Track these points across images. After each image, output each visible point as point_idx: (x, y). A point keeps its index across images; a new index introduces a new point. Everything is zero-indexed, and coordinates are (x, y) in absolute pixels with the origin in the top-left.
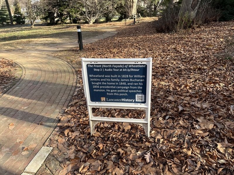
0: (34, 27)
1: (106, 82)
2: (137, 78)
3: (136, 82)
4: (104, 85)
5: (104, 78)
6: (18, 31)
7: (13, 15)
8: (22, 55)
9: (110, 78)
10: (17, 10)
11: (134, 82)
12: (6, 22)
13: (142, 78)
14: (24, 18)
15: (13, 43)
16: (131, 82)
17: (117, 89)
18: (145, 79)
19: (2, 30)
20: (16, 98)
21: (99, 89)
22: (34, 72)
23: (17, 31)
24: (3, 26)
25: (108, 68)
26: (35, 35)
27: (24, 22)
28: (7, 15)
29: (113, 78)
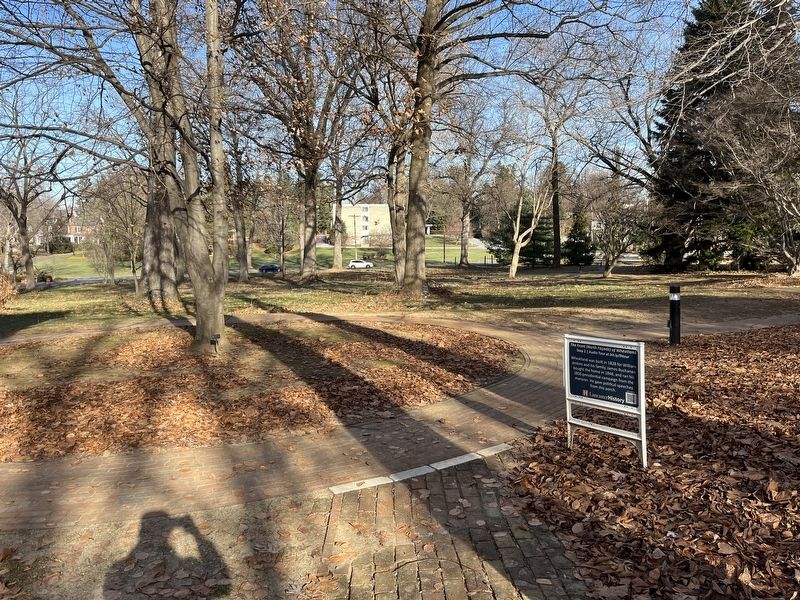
0: (610, 275)
1: (590, 368)
2: (627, 368)
3: (626, 374)
4: (587, 373)
5: (588, 362)
6: (564, 283)
7: (564, 239)
8: (538, 338)
9: (595, 364)
10: (578, 228)
11: (623, 373)
12: (542, 258)
13: (633, 369)
14: (594, 249)
15: (534, 313)
16: (620, 373)
17: (603, 381)
18: (636, 370)
19: (527, 279)
20: (497, 396)
21: (581, 377)
22: (542, 369)
23: (561, 284)
24: (533, 267)
25: (592, 350)
26: (600, 298)
27: (591, 259)
28: (548, 241)
29: (599, 364)
